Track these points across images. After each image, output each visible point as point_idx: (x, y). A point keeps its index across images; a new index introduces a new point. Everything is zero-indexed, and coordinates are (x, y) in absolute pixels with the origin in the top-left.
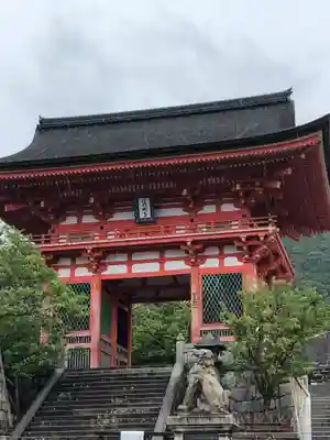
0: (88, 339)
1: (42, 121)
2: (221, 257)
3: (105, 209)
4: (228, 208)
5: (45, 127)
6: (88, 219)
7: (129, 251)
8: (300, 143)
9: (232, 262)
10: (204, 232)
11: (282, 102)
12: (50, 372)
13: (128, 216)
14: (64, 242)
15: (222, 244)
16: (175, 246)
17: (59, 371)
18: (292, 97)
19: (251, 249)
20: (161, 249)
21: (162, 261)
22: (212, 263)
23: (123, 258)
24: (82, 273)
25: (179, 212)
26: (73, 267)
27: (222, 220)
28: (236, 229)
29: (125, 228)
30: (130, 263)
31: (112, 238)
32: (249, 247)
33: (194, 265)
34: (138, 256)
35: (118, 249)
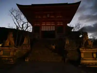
4: (61, 16)
5: (33, 5)
6: (39, 17)
21: (51, 24)
26: (37, 24)
34: (47, 23)
35: (44, 21)
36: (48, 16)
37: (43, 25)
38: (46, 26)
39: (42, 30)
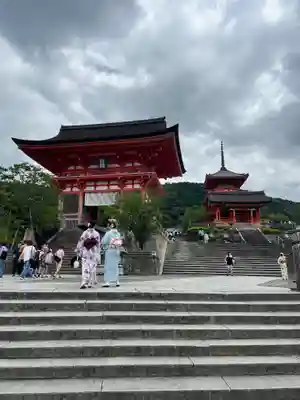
0: (76, 217)
1: (62, 127)
2: (133, 184)
3: (86, 163)
4: (137, 164)
5: (64, 129)
6: (79, 167)
7: (96, 180)
8: (167, 136)
9: (137, 186)
10: (126, 174)
11: (162, 121)
12: (56, 230)
13: (95, 167)
14: (69, 177)
15: (133, 179)
16: (115, 179)
17: (61, 229)
18: (166, 120)
19: (145, 181)
20: (109, 181)
21: (108, 186)
22: (130, 187)
23: (93, 184)
24: (75, 189)
25: (117, 165)
26: (72, 187)
27: (135, 169)
28: (139, 173)
29: (94, 171)
30: (95, 186)
31: (88, 176)
32: (144, 181)
33: (122, 188)
34: (99, 183)
35: (90, 180)
37: (88, 189)
38: (95, 192)
39: (87, 204)
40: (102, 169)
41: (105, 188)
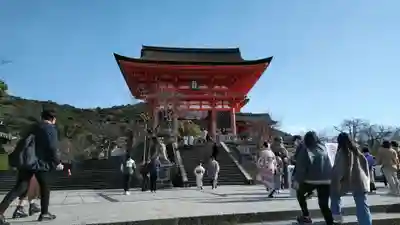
2: (223, 104)
4: (224, 88)
6: (170, 87)
9: (227, 107)
13: (187, 87)
15: (223, 100)
16: (206, 99)
20: (201, 101)
21: (201, 105)
22: (220, 107)
25: (205, 87)
29: (186, 92)
30: (188, 105)
33: (213, 107)
34: (192, 102)
35: (184, 99)
36: (194, 85)
37: (181, 107)
38: (189, 110)
40: (194, 90)
41: (198, 107)
